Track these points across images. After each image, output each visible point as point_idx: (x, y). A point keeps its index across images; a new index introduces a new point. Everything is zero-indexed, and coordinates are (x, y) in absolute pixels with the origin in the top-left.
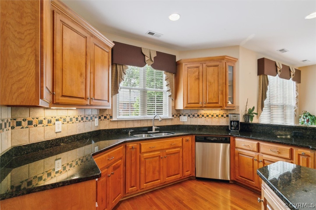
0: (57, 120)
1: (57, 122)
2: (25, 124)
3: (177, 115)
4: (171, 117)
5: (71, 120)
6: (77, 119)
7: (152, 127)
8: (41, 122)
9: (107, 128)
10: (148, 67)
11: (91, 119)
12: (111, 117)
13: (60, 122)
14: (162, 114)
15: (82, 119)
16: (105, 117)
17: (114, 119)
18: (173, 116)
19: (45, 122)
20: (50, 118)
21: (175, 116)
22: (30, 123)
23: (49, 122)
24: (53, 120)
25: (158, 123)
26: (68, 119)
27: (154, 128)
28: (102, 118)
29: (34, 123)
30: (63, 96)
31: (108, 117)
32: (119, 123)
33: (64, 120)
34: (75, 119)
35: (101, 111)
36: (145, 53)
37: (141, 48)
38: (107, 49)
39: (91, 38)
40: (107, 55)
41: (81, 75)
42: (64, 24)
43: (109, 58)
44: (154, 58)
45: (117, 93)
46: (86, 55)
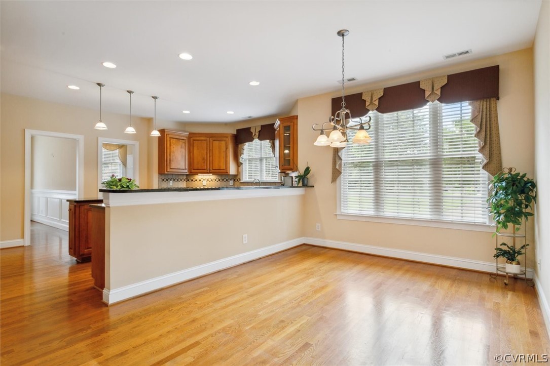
0: (204, 180)
2: (190, 180)
4: (280, 181)
5: (212, 180)
6: (216, 180)
8: (196, 180)
10: (256, 141)
11: (227, 180)
12: (240, 180)
15: (219, 180)
17: (241, 182)
19: (198, 180)
22: (192, 180)
23: (200, 180)
24: (202, 180)
26: (210, 180)
28: (236, 180)
30: (194, 170)
32: (244, 184)
33: (208, 180)
34: (214, 180)
35: (235, 176)
36: (252, 130)
37: (250, 128)
38: (224, 139)
39: (211, 139)
40: (223, 143)
41: (203, 159)
42: (194, 140)
43: (226, 143)
44: (259, 131)
45: (242, 164)
46: (207, 149)
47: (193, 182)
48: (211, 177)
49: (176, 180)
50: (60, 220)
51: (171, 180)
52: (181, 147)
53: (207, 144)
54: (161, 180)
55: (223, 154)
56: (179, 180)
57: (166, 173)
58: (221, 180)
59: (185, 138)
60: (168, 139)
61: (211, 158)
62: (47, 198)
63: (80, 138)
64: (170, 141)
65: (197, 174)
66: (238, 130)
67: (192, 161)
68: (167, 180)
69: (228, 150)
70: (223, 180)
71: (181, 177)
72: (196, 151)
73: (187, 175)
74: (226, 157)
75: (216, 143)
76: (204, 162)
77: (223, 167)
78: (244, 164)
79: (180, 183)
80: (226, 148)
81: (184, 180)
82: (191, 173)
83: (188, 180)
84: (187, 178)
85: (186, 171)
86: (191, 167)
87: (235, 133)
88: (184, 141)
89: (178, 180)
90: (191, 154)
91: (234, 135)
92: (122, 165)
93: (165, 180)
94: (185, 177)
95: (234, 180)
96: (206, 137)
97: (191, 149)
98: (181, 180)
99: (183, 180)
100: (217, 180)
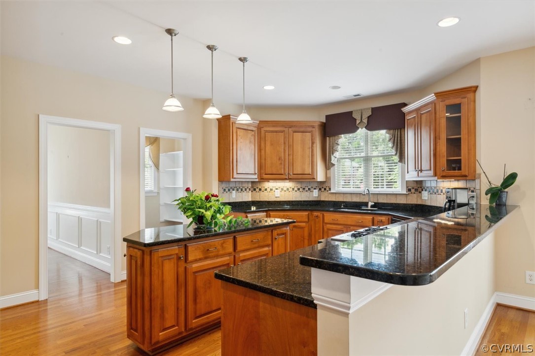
0: (276, 189)
1: (276, 191)
2: (257, 190)
3: (416, 190)
4: (405, 192)
5: (288, 189)
6: (293, 189)
7: (368, 203)
8: (266, 190)
9: (327, 200)
10: (362, 131)
11: (309, 189)
12: (330, 189)
13: (279, 191)
14: (391, 187)
15: (299, 189)
16: (325, 189)
17: (332, 191)
18: (409, 190)
19: (269, 190)
20: (271, 188)
21: (413, 191)
22: (260, 190)
23: (271, 190)
24: (274, 189)
25: (383, 199)
26: (285, 189)
27: (370, 204)
28: (323, 190)
29: (262, 190)
30: (266, 174)
31: (327, 189)
32: (337, 195)
33: (282, 189)
34: (291, 189)
35: (322, 183)
36: (356, 116)
37: (352, 112)
38: (310, 129)
39: (290, 129)
40: (309, 135)
41: (279, 159)
42: (266, 131)
43: (312, 136)
44: (369, 117)
45: (334, 165)
46: (285, 143)
47: (262, 193)
48: (288, 184)
49: (240, 190)
50: (79, 247)
51: (233, 190)
52: (250, 142)
53: (285, 138)
54: (222, 191)
55: (308, 152)
56: (244, 189)
57: (232, 180)
58: (301, 190)
59: (254, 129)
60: (235, 131)
61: (291, 157)
62: (58, 215)
63: (116, 127)
64: (237, 132)
65: (268, 180)
66: (327, 117)
67: (263, 161)
68: (229, 190)
69: (315, 145)
70: (304, 189)
71: (246, 185)
72: (268, 148)
73: (253, 182)
74: (312, 155)
75: (298, 136)
76: (281, 164)
77: (308, 170)
78: (336, 166)
79: (244, 193)
80: (313, 143)
81: (250, 190)
82: (261, 179)
83: (255, 190)
84: (252, 187)
85: (256, 176)
86: (263, 171)
87: (324, 121)
88: (253, 133)
89: (242, 190)
90: (263, 152)
91: (323, 123)
92: (153, 167)
93: (227, 190)
94: (250, 185)
95: (320, 189)
96: (283, 126)
97: (263, 145)
98: (246, 190)
99: (248, 190)
100: (296, 189)
